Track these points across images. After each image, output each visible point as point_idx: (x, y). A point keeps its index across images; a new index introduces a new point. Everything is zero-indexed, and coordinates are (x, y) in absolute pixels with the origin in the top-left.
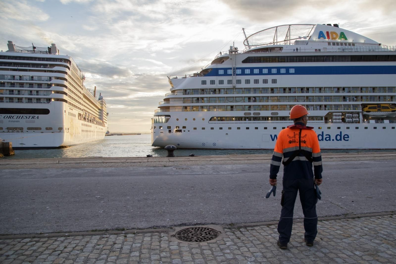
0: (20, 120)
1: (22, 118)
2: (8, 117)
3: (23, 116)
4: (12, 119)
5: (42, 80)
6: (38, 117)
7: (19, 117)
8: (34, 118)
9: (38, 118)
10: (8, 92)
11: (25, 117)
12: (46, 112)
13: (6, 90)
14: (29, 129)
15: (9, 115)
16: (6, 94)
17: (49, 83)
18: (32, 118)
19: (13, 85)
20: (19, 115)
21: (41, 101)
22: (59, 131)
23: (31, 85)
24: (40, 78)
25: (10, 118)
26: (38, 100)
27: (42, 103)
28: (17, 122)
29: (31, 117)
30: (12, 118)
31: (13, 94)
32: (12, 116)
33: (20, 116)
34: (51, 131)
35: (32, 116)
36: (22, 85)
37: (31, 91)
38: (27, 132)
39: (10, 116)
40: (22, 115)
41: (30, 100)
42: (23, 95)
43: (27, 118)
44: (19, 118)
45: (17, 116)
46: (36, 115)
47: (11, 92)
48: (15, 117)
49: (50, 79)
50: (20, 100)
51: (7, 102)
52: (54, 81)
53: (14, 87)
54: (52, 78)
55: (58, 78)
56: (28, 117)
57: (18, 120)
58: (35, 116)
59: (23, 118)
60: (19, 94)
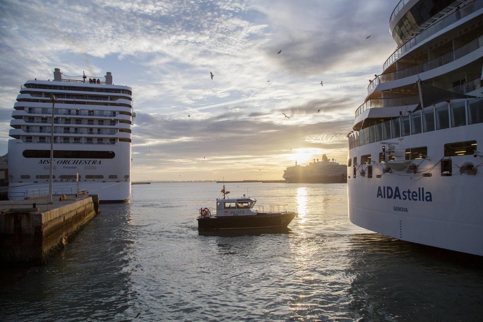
0: (78, 165)
1: (79, 164)
2: (63, 162)
3: (81, 161)
4: (67, 165)
5: (105, 115)
6: (100, 161)
7: (76, 161)
8: (95, 164)
9: (100, 164)
10: (63, 130)
11: (84, 162)
12: (110, 155)
13: (61, 127)
14: (88, 177)
15: (63, 159)
16: (61, 133)
17: (113, 118)
18: (92, 164)
19: (68, 121)
20: (77, 159)
21: (104, 142)
22: (125, 179)
23: (91, 121)
24: (101, 113)
25: (65, 163)
26: (100, 141)
27: (104, 143)
28: (74, 168)
29: (91, 162)
30: (67, 163)
31: (69, 132)
32: (67, 161)
33: (78, 161)
34: (116, 180)
35: (93, 161)
36: (79, 121)
37: (91, 129)
38: (85, 181)
39: (65, 161)
40: (80, 159)
41: (89, 140)
42: (82, 133)
43: (86, 163)
44: (76, 164)
45: (74, 161)
46: (98, 160)
47: (67, 130)
48: (71, 162)
49: (114, 113)
50: (77, 140)
51: (61, 142)
52: (119, 117)
53: (70, 123)
54: (117, 113)
55: (122, 113)
56: (88, 162)
57: (75, 165)
58: (96, 161)
59: (81, 163)
60: (76, 132)
